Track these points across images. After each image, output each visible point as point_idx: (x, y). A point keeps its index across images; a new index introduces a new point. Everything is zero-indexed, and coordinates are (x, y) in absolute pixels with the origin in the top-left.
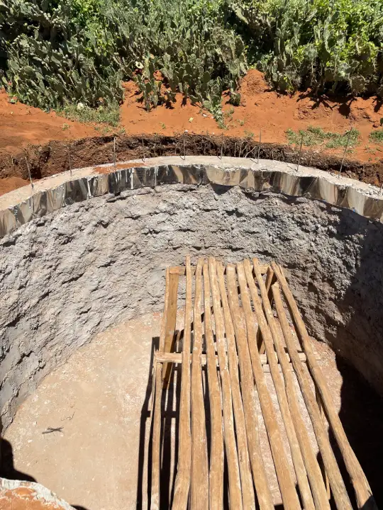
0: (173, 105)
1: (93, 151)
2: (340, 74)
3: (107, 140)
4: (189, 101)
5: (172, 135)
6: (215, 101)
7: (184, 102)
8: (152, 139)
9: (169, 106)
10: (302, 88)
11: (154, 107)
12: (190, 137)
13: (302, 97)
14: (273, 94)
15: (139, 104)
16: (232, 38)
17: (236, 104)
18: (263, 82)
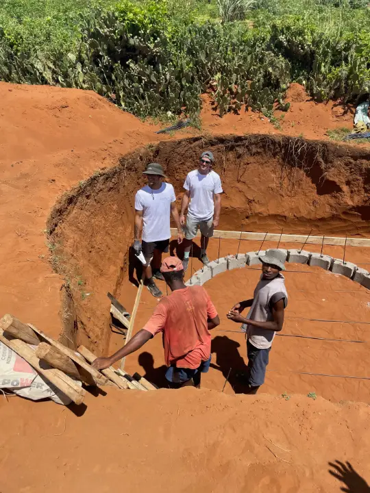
0: (239, 112)
1: (186, 149)
2: (365, 89)
3: (196, 139)
4: (250, 109)
5: (242, 135)
6: (270, 108)
7: (247, 110)
8: (228, 138)
9: (236, 112)
10: (334, 98)
11: (225, 113)
12: (256, 136)
13: (335, 105)
14: (313, 103)
15: (214, 112)
16: (282, 61)
17: (285, 109)
18: (304, 93)
